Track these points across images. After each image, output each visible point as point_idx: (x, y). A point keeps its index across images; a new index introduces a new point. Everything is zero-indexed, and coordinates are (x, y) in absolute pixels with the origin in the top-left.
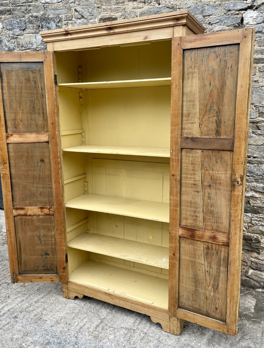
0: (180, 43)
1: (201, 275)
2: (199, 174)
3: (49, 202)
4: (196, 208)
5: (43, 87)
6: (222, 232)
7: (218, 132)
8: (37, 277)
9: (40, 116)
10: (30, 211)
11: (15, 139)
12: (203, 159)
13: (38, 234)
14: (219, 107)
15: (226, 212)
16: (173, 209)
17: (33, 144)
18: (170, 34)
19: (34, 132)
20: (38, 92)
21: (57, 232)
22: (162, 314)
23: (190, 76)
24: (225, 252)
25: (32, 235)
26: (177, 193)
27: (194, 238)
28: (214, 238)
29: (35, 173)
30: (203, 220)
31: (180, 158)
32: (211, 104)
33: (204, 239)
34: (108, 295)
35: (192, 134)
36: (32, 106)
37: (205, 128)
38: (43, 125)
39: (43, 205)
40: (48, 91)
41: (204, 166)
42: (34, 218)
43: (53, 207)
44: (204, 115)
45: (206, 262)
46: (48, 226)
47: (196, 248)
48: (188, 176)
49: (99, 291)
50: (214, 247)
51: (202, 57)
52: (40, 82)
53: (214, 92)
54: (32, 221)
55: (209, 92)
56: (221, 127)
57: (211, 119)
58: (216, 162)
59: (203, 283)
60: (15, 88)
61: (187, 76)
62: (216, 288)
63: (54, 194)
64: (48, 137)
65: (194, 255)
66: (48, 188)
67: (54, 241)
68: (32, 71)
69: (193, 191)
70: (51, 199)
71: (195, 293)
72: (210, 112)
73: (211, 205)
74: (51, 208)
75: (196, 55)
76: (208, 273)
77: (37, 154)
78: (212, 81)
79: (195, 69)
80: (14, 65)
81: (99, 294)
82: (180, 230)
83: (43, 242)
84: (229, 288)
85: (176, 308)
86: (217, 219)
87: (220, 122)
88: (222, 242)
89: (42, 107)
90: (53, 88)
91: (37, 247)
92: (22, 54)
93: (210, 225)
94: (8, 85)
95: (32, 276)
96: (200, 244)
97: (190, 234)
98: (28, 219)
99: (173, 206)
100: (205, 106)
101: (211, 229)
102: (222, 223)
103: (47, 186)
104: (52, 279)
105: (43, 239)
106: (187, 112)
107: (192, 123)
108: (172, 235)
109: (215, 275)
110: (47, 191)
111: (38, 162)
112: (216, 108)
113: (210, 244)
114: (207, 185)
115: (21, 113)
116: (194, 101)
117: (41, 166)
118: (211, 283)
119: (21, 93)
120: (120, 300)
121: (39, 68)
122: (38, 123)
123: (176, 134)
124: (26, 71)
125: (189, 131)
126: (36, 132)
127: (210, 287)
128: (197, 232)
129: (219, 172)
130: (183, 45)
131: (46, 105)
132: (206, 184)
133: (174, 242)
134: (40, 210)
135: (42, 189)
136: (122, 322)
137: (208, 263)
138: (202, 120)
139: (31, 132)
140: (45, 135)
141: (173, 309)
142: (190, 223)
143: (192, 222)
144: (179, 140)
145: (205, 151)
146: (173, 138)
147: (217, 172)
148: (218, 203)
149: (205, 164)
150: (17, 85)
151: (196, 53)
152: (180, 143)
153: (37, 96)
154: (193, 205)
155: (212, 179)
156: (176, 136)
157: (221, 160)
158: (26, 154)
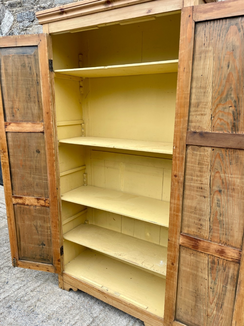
0: (191, 14)
1: (203, 290)
2: (207, 176)
3: (45, 194)
4: (202, 215)
5: (38, 73)
6: (232, 246)
7: (235, 127)
8: (35, 264)
9: (36, 105)
10: (27, 201)
11: (13, 128)
12: (214, 159)
13: (35, 224)
14: (238, 94)
15: (239, 224)
16: (174, 214)
17: (29, 133)
18: (179, 4)
19: (30, 121)
20: (33, 79)
21: (52, 225)
22: (156, 322)
23: (203, 55)
24: (234, 269)
25: (30, 224)
26: (178, 197)
27: (198, 249)
28: (222, 252)
29: (32, 163)
30: (209, 230)
31: (185, 157)
32: (228, 91)
33: (210, 252)
34: (101, 292)
35: (201, 128)
36: (28, 94)
37: (218, 121)
38: (39, 115)
39: (40, 196)
40: (43, 78)
41: (214, 167)
42: (31, 207)
43: (48, 199)
44: (217, 106)
45: (210, 277)
46: (44, 218)
47: (198, 260)
48: (194, 178)
49: (92, 288)
50: (221, 262)
51: (220, 31)
52: (35, 68)
53: (232, 75)
54: (30, 210)
55: (227, 75)
56: (239, 121)
57: (226, 110)
58: (230, 163)
59: (204, 299)
60: (12, 75)
61: (198, 56)
62: (220, 306)
63: (49, 185)
64: (43, 127)
65: (196, 267)
66: (44, 180)
67: (49, 233)
68: (27, 56)
69: (198, 195)
70: (46, 191)
71: (195, 308)
72: (226, 100)
73: (221, 214)
74: (47, 200)
75: (212, 29)
76: (212, 289)
77: (33, 144)
78: (231, 62)
79: (209, 47)
80: (11, 50)
81: (92, 290)
82: (180, 238)
83: (40, 232)
84: (236, 309)
85: (173, 321)
86: (226, 230)
87: (239, 114)
88: (232, 258)
89: (38, 95)
90: (48, 75)
91: (34, 237)
92: (17, 38)
93: (217, 237)
94: (6, 71)
95: (30, 263)
96: (204, 256)
97: (192, 244)
98: (26, 208)
99: (174, 211)
100: (220, 93)
101: (219, 241)
102: (233, 236)
103: (43, 177)
104: (48, 269)
105: (39, 229)
106: (196, 101)
107: (202, 115)
108: (171, 242)
109: (219, 293)
110: (42, 182)
111: (34, 152)
112: (235, 96)
113: (216, 258)
114: (217, 190)
115: (18, 101)
116: (205, 88)
117: (37, 156)
118: (215, 300)
119: (17, 80)
120: (113, 300)
121: (34, 53)
122: (33, 112)
123: (181, 127)
124: (21, 56)
125: (198, 124)
126: (32, 121)
127: (213, 305)
128: (202, 243)
129: (233, 176)
130: (195, 17)
131: (41, 93)
132: (215, 188)
133: (174, 250)
134: (36, 201)
135: (38, 181)
136: (114, 323)
137: (212, 279)
138: (214, 111)
139: (27, 121)
140: (40, 125)
141: (168, 321)
142: (194, 232)
143: (196, 231)
144: (185, 135)
145: (217, 149)
146: (177, 132)
147: (230, 176)
148: (229, 212)
149: (216, 165)
150: (14, 72)
151: (211, 26)
152: (185, 138)
153: (33, 84)
154: (198, 212)
155: (223, 183)
156: (181, 130)
157: (236, 161)
158: (23, 143)
